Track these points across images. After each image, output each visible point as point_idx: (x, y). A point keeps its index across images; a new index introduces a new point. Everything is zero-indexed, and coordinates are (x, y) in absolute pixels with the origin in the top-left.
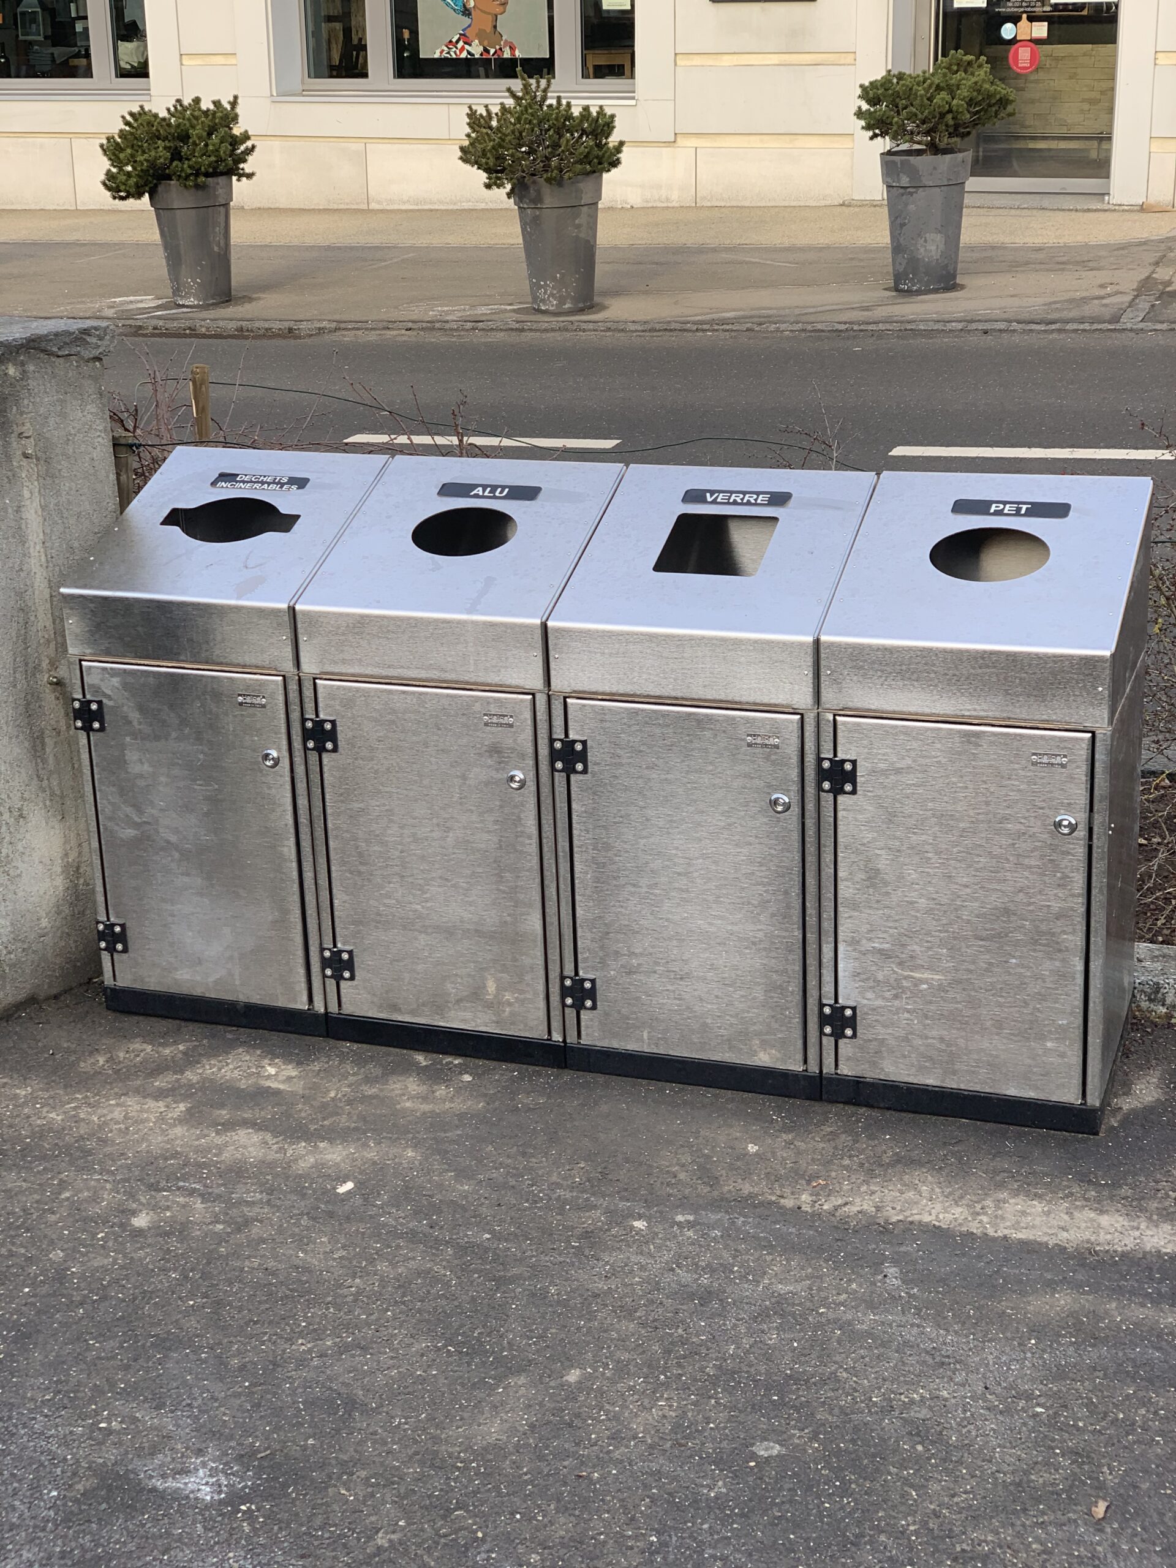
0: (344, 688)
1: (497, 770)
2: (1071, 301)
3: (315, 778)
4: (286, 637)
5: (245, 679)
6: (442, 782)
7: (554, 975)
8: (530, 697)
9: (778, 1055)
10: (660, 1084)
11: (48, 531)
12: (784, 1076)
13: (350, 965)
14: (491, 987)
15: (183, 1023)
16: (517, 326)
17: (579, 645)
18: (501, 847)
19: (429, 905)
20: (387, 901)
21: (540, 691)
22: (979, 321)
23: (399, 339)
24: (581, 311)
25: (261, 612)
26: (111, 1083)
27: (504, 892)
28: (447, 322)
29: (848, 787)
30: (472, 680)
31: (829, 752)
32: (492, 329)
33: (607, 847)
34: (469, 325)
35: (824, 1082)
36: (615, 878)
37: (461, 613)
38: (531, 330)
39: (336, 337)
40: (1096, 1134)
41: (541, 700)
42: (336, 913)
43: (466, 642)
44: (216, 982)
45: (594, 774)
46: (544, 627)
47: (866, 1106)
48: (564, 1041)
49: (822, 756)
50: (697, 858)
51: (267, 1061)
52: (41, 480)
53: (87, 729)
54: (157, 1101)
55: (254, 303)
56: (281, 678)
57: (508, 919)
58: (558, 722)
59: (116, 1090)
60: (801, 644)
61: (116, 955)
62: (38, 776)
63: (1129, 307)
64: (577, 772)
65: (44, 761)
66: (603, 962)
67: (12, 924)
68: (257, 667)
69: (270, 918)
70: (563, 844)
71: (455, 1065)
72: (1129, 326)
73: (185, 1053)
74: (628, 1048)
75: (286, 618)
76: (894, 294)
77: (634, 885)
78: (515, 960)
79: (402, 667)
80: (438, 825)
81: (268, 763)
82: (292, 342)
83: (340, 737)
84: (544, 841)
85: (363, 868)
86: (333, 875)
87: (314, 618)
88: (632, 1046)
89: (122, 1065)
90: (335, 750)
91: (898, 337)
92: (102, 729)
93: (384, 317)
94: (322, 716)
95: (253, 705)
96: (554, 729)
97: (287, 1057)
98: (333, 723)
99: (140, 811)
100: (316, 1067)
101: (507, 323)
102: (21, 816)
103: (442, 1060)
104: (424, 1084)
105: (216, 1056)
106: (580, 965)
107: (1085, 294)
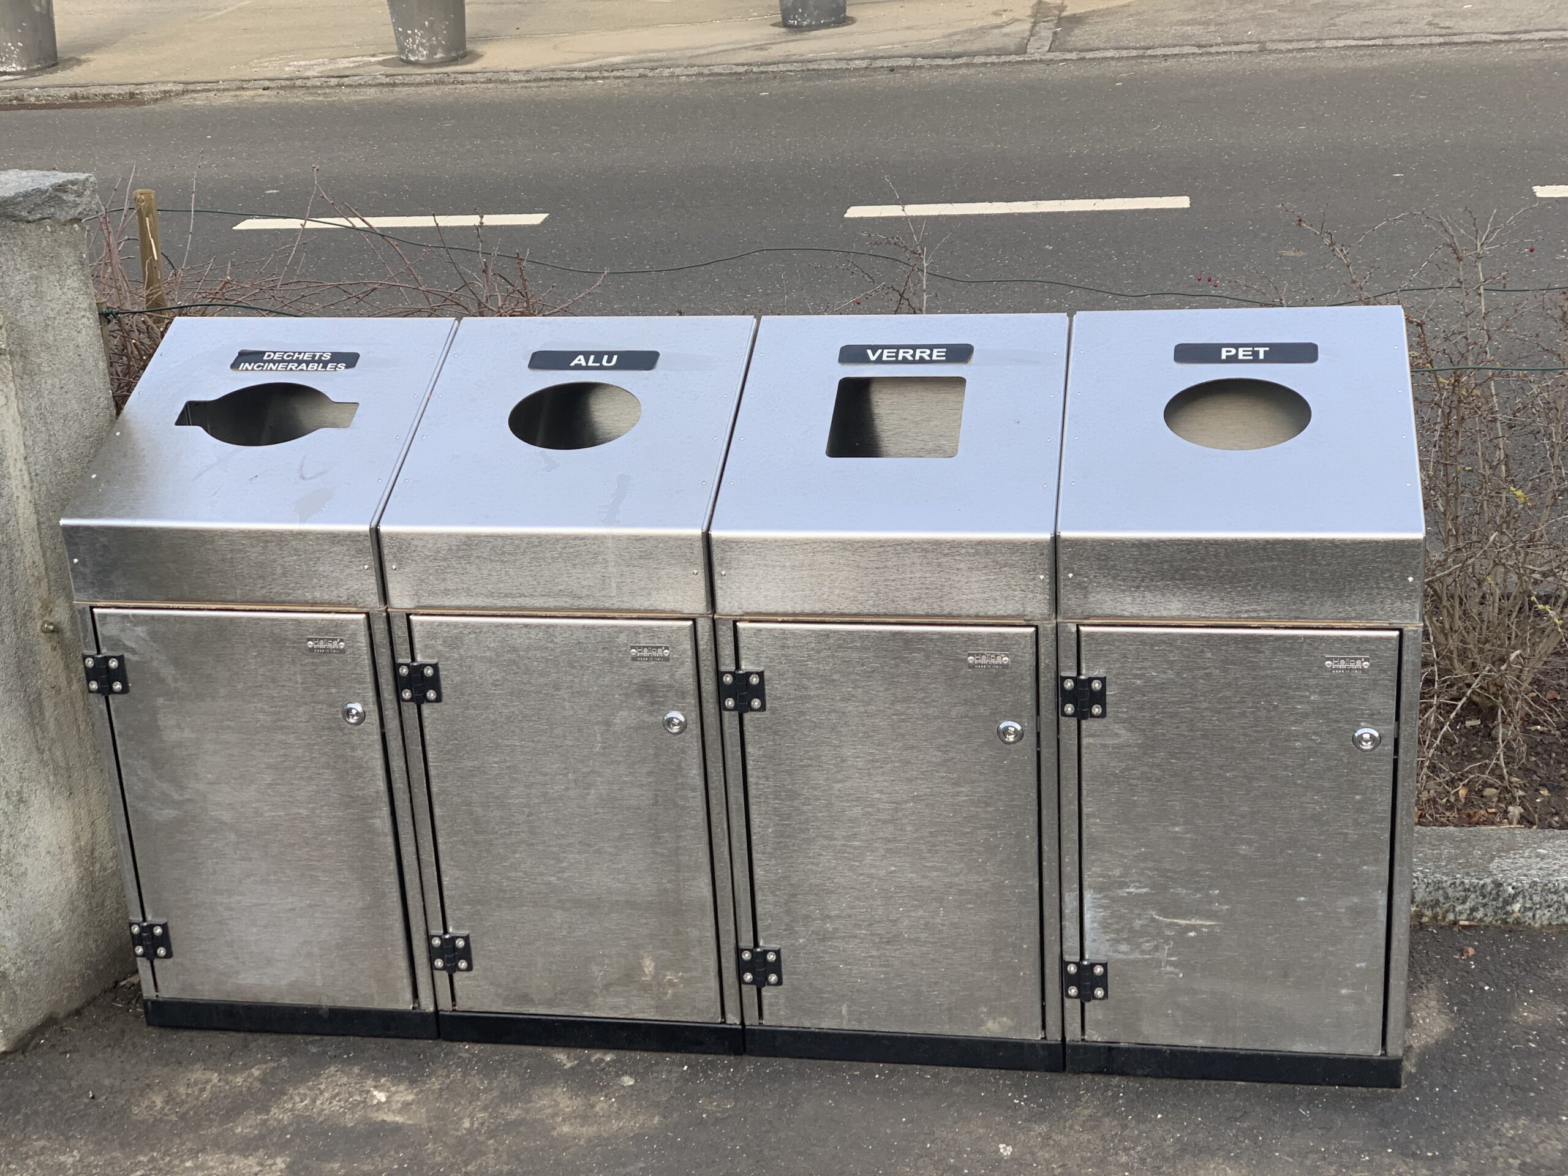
0: (448, 624)
1: (651, 713)
2: (971, 31)
3: (413, 733)
4: (367, 564)
5: (316, 621)
6: (579, 731)
7: (728, 949)
8: (690, 623)
9: (1010, 1023)
10: (866, 1066)
11: (30, 443)
12: (1019, 1047)
13: (466, 953)
14: (649, 966)
15: (249, 1037)
16: (388, 80)
17: (752, 558)
18: (656, 803)
19: (566, 875)
20: (513, 874)
21: (702, 615)
22: (882, 57)
23: (257, 100)
24: (453, 61)
25: (334, 538)
26: (179, 1135)
27: (662, 855)
28: (308, 78)
29: (1097, 710)
30: (616, 606)
31: (1070, 668)
32: (360, 85)
33: (793, 795)
34: (334, 82)
35: (1068, 1051)
36: (802, 831)
37: (596, 525)
38: (404, 84)
39: (186, 100)
40: (1398, 1086)
41: (704, 626)
42: (446, 893)
43: (606, 561)
44: (291, 985)
45: (774, 711)
46: (707, 538)
47: (1120, 1075)
48: (742, 1023)
49: (1063, 674)
50: (906, 802)
51: (370, 1082)
52: (18, 380)
53: (106, 691)
54: (246, 1157)
55: (84, 65)
56: (363, 616)
57: (669, 886)
58: (727, 651)
59: (189, 1145)
60: (1036, 544)
61: (156, 962)
62: (38, 748)
63: (1032, 35)
64: (753, 710)
65: (44, 729)
66: (789, 928)
67: (20, 934)
68: (330, 604)
69: (360, 904)
70: (736, 794)
71: (608, 1063)
72: (1037, 57)
73: (263, 1080)
74: (823, 1026)
75: (368, 544)
76: (783, 30)
77: (826, 838)
78: (678, 933)
79: (522, 595)
80: (575, 781)
81: (352, 720)
82: (138, 109)
83: (444, 683)
84: (712, 792)
85: (479, 838)
86: (441, 847)
87: (405, 543)
88: (827, 1024)
89: (187, 1106)
90: (438, 699)
91: (802, 78)
92: (125, 690)
93: (234, 76)
94: (420, 659)
95: (327, 651)
96: (722, 660)
97: (396, 1074)
98: (435, 667)
99: (182, 788)
100: (435, 1084)
101: (375, 78)
102: (21, 800)
103: (589, 1057)
104: (577, 1095)
105: (303, 1081)
106: (761, 934)
107: (981, 23)
